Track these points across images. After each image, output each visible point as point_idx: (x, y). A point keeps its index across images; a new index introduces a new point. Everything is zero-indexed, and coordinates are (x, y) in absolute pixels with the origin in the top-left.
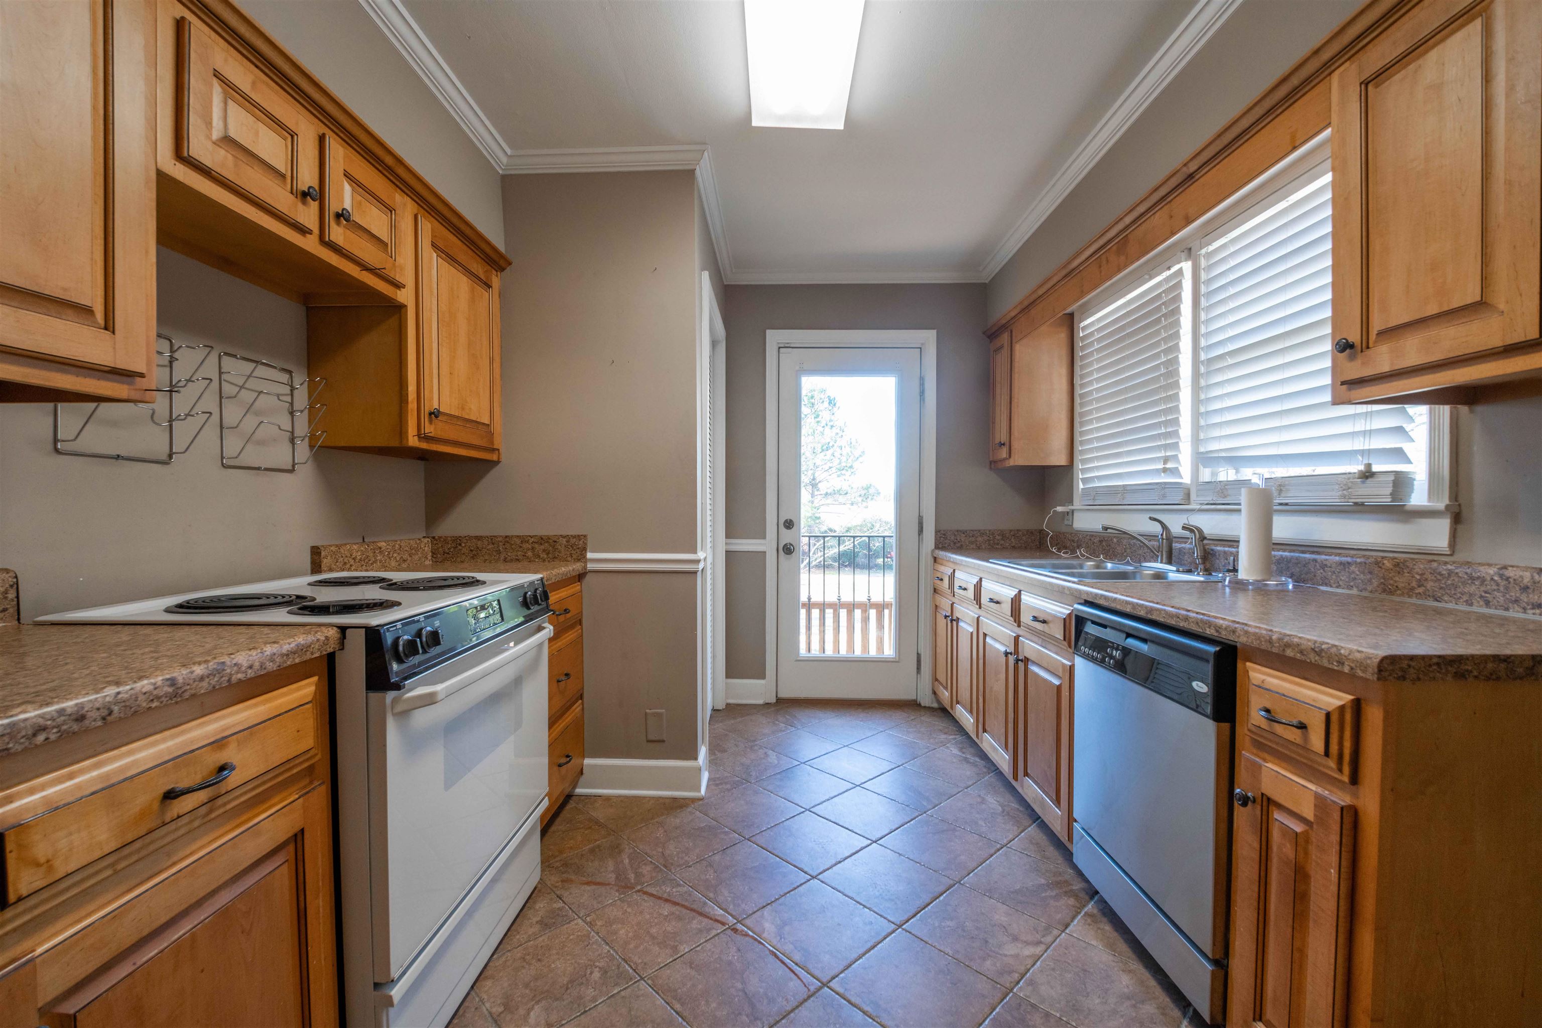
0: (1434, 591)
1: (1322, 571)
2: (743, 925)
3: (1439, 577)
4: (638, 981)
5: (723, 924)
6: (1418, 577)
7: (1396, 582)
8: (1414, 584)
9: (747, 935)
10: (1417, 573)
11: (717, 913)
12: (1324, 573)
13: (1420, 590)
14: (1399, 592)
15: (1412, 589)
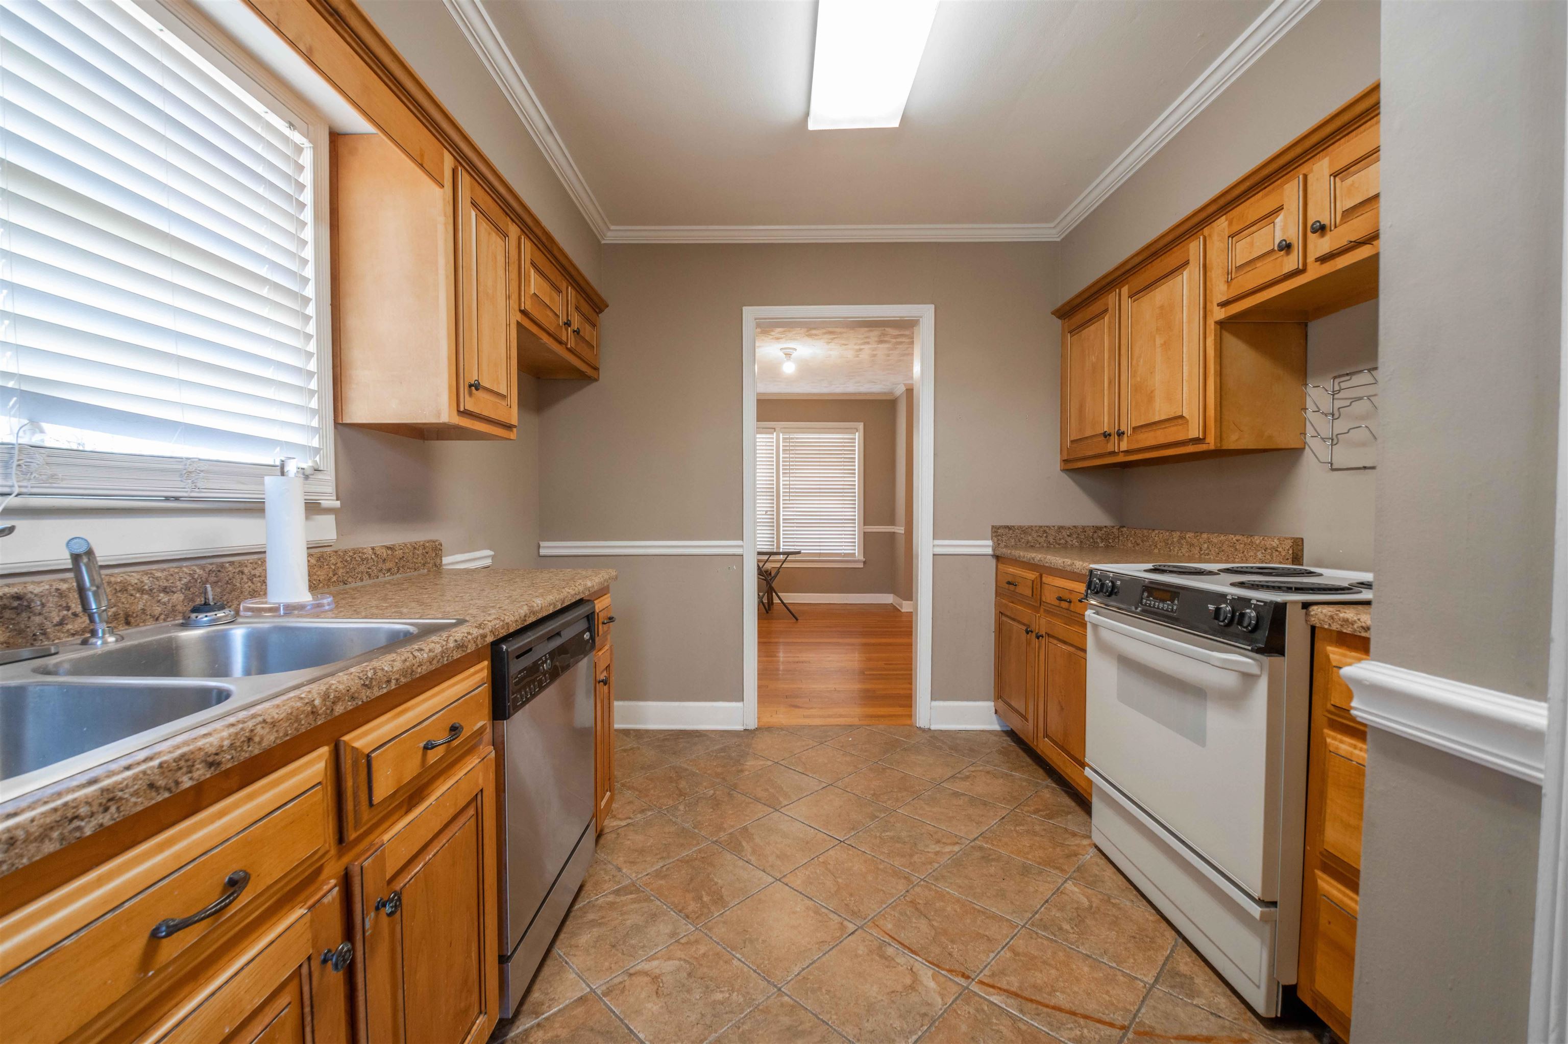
0: (343, 576)
1: (250, 584)
2: (959, 984)
3: (346, 564)
4: (1026, 923)
5: (981, 983)
6: (333, 567)
7: (318, 576)
8: (331, 575)
9: (950, 971)
10: (333, 564)
11: (998, 997)
12: (253, 586)
13: (335, 579)
14: (321, 585)
15: (329, 579)
